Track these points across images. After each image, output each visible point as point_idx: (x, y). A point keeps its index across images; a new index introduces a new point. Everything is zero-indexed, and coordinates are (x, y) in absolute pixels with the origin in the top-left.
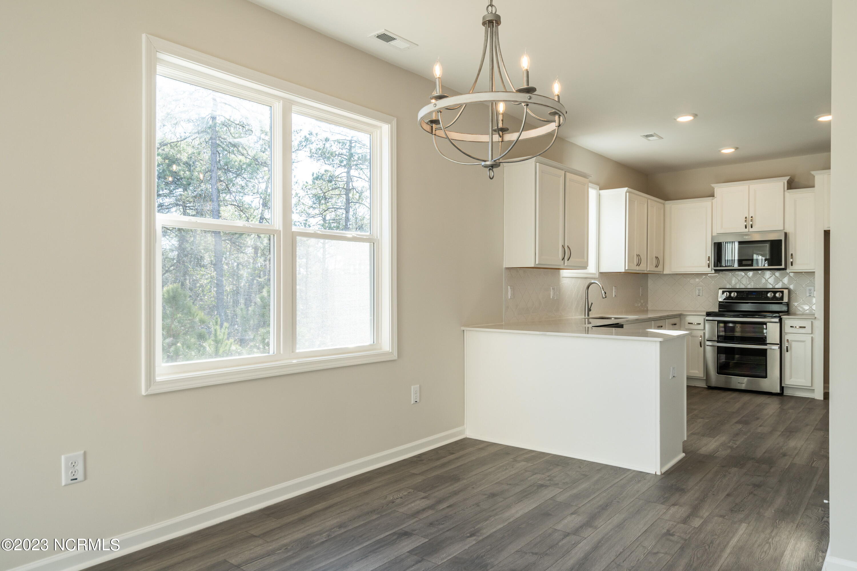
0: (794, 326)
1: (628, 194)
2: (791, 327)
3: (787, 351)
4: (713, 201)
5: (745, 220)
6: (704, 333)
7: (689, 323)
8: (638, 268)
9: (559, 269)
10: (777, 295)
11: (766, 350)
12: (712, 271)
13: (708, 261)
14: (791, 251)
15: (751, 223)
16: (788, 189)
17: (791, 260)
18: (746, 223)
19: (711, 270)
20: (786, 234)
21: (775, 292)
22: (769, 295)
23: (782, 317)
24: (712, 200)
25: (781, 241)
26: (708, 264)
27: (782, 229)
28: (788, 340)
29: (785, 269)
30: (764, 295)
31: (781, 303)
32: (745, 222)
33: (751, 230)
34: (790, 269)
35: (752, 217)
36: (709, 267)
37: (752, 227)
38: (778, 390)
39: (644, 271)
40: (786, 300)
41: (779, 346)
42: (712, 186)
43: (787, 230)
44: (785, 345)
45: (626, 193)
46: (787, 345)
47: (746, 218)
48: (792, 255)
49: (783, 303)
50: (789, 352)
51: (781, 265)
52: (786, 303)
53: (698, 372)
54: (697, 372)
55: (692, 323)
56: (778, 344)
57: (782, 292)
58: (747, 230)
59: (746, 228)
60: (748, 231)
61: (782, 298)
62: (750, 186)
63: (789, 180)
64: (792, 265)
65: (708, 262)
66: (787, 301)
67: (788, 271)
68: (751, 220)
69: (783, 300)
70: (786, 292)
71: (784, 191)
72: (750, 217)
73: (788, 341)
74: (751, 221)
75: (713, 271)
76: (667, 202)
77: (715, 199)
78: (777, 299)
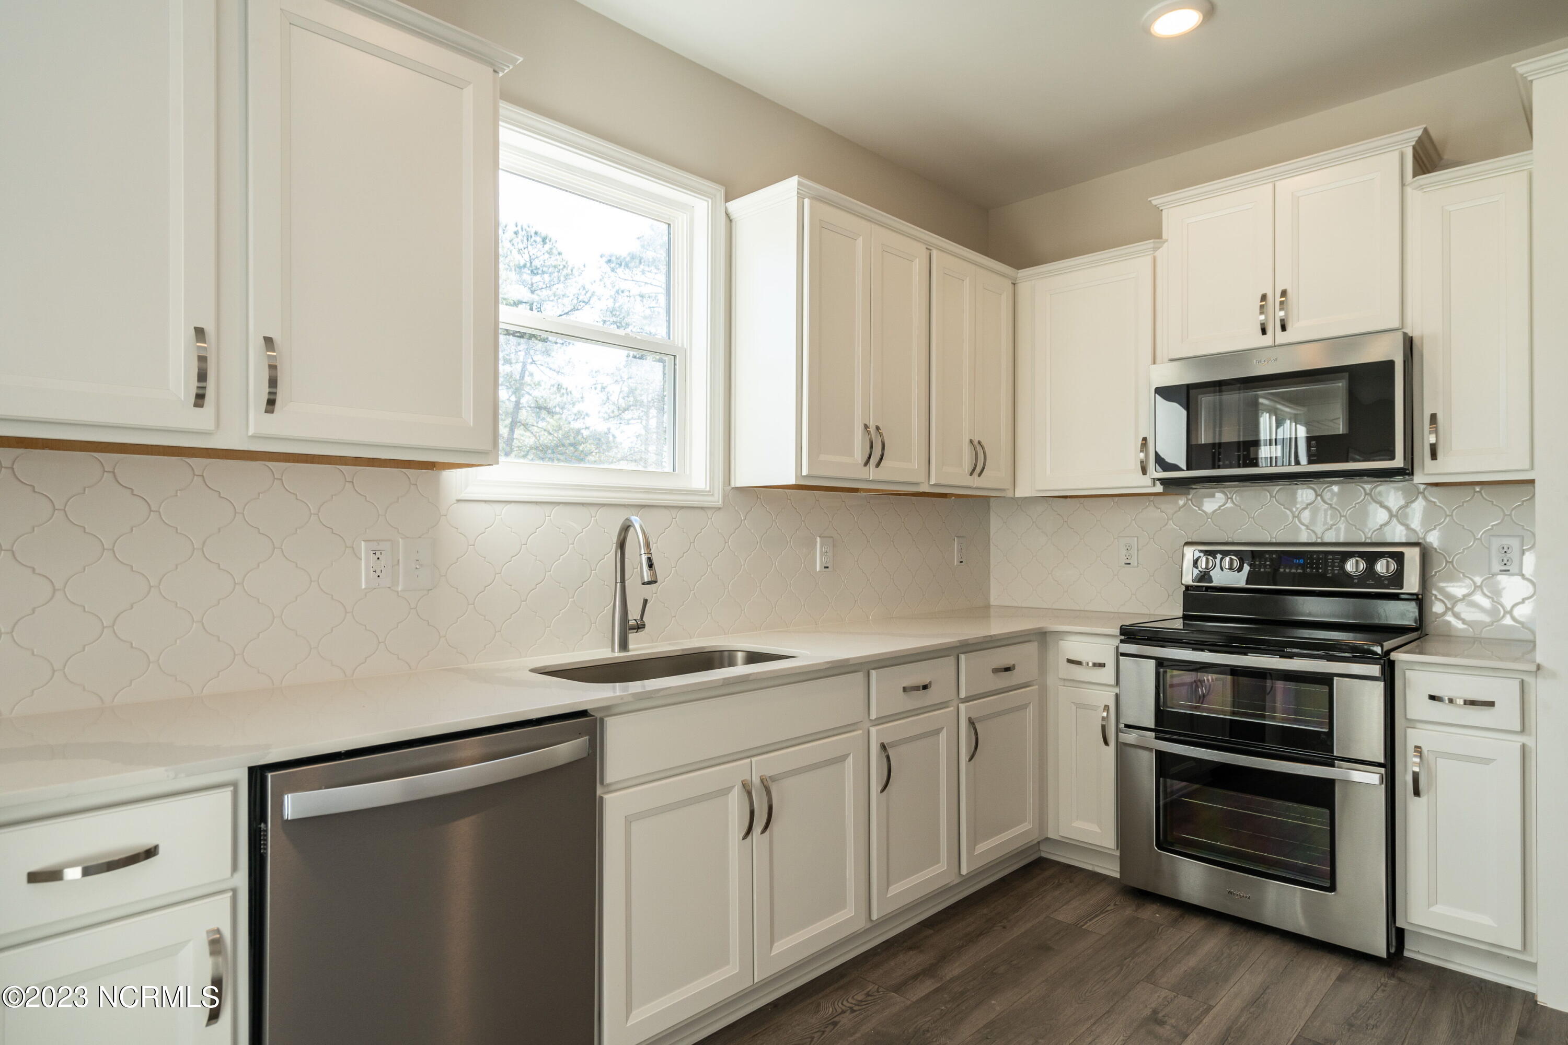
0: (1444, 693)
1: (806, 201)
2: (1432, 698)
3: (1417, 793)
4: (1158, 253)
5: (1262, 307)
6: (1117, 696)
7: (1069, 661)
8: (872, 473)
9: (430, 466)
10: (1381, 567)
11: (1329, 784)
12: (1154, 485)
13: (1141, 451)
14: (1428, 405)
15: (1282, 313)
16: (1415, 175)
17: (1432, 439)
18: (1262, 317)
19: (1150, 483)
20: (1409, 344)
21: (1371, 558)
22: (1350, 566)
23: (1394, 656)
24: (1155, 249)
25: (1390, 364)
26: (1142, 462)
27: (1396, 324)
28: (1418, 749)
29: (1406, 472)
30: (1333, 566)
31: (1396, 597)
32: (1261, 313)
33: (1282, 338)
34: (1426, 471)
35: (1284, 293)
36: (1144, 471)
37: (1284, 328)
38: (1379, 947)
39: (917, 484)
40: (1411, 584)
41: (1382, 770)
42: (1154, 203)
43: (1413, 331)
44: (1408, 765)
45: (801, 198)
46: (1416, 769)
47: (1264, 298)
48: (1433, 418)
49: (1403, 596)
50: (1423, 800)
51: (1392, 458)
52: (1415, 597)
53: (1098, 830)
54: (1094, 828)
55: (1079, 663)
56: (1380, 765)
57: (1399, 558)
58: (1267, 340)
59: (1264, 331)
60: (1270, 343)
61: (1397, 578)
62: (1277, 184)
63: (1420, 141)
64: (1434, 456)
65: (1142, 455)
66: (1415, 590)
67: (1418, 478)
68: (1282, 303)
69: (1402, 588)
70: (1412, 556)
71: (1403, 185)
72: (1278, 294)
73: (1420, 753)
74: (1281, 309)
75: (1158, 483)
76: (1020, 271)
77: (1166, 244)
78: (1379, 580)
